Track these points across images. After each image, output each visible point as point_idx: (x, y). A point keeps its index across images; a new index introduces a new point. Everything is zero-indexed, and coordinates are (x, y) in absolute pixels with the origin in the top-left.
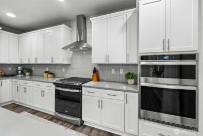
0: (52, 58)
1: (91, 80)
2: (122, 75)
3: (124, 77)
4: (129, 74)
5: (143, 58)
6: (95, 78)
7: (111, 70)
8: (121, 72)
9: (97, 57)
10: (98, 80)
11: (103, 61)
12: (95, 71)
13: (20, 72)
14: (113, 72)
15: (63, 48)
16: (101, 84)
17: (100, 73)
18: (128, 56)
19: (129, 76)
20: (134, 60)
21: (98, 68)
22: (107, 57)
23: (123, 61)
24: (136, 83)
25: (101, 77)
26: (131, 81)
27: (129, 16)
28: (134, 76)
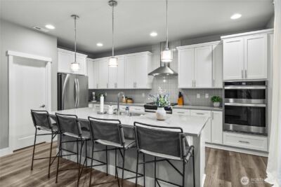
0: (135, 84)
1: (176, 104)
2: (208, 99)
3: (210, 101)
4: (215, 97)
5: (227, 84)
6: (181, 103)
7: (196, 95)
8: (207, 96)
9: (184, 83)
10: (183, 104)
11: (189, 86)
12: (180, 95)
13: (94, 97)
14: (198, 96)
16: (185, 107)
17: (185, 97)
18: (213, 82)
19: (214, 99)
20: (220, 86)
21: (182, 93)
22: (194, 83)
23: (209, 86)
25: (186, 100)
26: (216, 104)
27: (214, 47)
28: (219, 100)
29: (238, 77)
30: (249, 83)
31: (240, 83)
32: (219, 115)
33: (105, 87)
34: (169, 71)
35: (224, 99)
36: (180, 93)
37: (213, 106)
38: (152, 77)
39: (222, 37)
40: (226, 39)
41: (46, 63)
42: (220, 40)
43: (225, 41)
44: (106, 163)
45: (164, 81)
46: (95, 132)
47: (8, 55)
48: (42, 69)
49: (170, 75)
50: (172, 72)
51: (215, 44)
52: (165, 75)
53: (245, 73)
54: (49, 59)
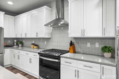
1: (68, 52)
3: (100, 51)
4: (106, 47)
6: (72, 51)
7: (86, 44)
8: (97, 45)
10: (75, 52)
11: (79, 35)
12: (72, 44)
14: (89, 45)
15: (45, 25)
16: (77, 56)
17: (76, 45)
18: (104, 30)
21: (74, 41)
22: (83, 32)
23: (99, 34)
24: (113, 57)
25: (78, 49)
36: (71, 41)
37: (104, 56)
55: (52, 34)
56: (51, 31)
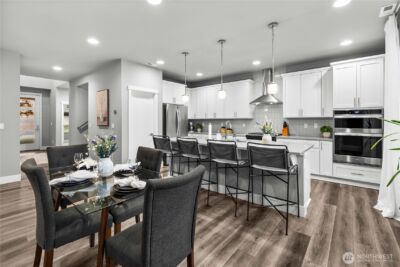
0: (236, 113)
2: (316, 129)
3: (319, 132)
4: (325, 127)
5: (336, 112)
6: (285, 133)
7: (303, 125)
8: (316, 126)
9: (289, 112)
10: (289, 135)
12: (285, 125)
13: (191, 128)
14: (306, 126)
17: (291, 127)
18: (323, 110)
19: (324, 129)
20: (330, 114)
21: (288, 122)
22: (301, 112)
23: (318, 115)
24: (331, 137)
25: (292, 131)
26: (327, 134)
27: (323, 73)
28: (329, 130)
29: (350, 106)
30: (362, 112)
31: (352, 112)
32: (329, 146)
33: (203, 117)
34: (273, 100)
35: (334, 129)
36: (285, 123)
37: (323, 137)
38: (253, 106)
39: (332, 64)
40: (336, 66)
41: (154, 94)
42: (329, 65)
43: (335, 68)
44: (216, 183)
45: (266, 110)
46: (213, 152)
47: (128, 89)
48: (151, 101)
49: (274, 104)
50: (276, 101)
51: (324, 70)
52: (268, 104)
53: (357, 101)
54: (156, 91)
55: (254, 114)
56: (253, 110)
